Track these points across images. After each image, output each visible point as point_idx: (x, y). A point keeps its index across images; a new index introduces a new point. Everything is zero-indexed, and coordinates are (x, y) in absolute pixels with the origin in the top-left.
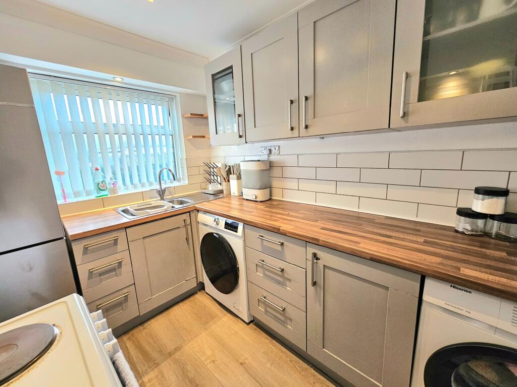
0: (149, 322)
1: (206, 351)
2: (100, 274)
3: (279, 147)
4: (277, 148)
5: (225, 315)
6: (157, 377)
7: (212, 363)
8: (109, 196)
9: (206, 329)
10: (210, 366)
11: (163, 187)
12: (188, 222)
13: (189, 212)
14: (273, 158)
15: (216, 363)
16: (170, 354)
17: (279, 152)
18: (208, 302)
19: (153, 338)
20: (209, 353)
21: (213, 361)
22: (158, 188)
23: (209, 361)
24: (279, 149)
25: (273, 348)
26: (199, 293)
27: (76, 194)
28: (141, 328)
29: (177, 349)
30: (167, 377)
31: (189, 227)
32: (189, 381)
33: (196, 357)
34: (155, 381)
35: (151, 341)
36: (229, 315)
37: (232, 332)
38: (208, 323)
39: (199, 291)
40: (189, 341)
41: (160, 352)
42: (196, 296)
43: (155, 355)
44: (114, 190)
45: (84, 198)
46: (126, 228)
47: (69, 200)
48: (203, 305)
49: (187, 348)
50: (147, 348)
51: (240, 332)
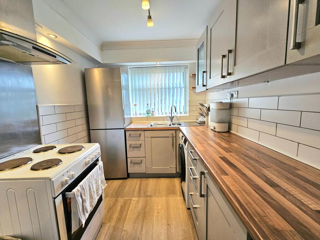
0: (150, 179)
1: (159, 206)
2: (133, 147)
3: (238, 92)
4: (236, 93)
5: (180, 196)
6: (137, 201)
7: (157, 213)
8: (151, 116)
9: (167, 197)
10: (155, 214)
11: (173, 116)
12: (174, 135)
13: (176, 130)
14: (234, 101)
15: (159, 214)
16: (147, 196)
17: (238, 96)
18: (178, 185)
19: (146, 186)
20: (160, 207)
21: (158, 212)
22: (170, 116)
23: (157, 211)
24: (238, 93)
25: (191, 232)
26: (177, 178)
27: (140, 114)
28: (146, 179)
29: (150, 196)
30: (139, 203)
31: (175, 138)
32: (144, 212)
33: (154, 205)
34: (135, 202)
35: (145, 186)
36: (182, 197)
37: (177, 206)
38: (170, 194)
39: (178, 177)
40: (156, 197)
41: (144, 193)
42: (175, 179)
43: (142, 192)
44: (153, 115)
45: (142, 116)
46: (145, 130)
47: (137, 116)
48: (174, 185)
49: (154, 199)
50: (142, 188)
51: (180, 210)
